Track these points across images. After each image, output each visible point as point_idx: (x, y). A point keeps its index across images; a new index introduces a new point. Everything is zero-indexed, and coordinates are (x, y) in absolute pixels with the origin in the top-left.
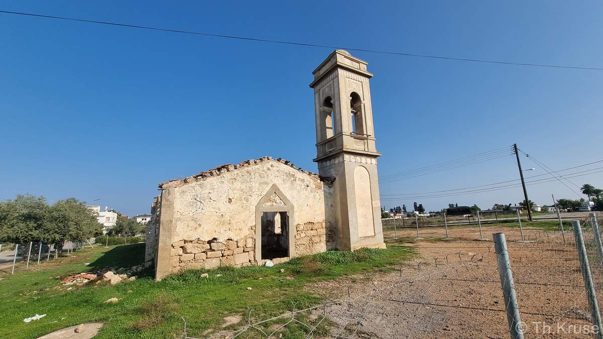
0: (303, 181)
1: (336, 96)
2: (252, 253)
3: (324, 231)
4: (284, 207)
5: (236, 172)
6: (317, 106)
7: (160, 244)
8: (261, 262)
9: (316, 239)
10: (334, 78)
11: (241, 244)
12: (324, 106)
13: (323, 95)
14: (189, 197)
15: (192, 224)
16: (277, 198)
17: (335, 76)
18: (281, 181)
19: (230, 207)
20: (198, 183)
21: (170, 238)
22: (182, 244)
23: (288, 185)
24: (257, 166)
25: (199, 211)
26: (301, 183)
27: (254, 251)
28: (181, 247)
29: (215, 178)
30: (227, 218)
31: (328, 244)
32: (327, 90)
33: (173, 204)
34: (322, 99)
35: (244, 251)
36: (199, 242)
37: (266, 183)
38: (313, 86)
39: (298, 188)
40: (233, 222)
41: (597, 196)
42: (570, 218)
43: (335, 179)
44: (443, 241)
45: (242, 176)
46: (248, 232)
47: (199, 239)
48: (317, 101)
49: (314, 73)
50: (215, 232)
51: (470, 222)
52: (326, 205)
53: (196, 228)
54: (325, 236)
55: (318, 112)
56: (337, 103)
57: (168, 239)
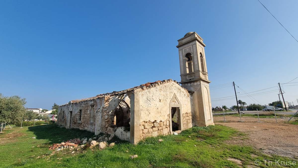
0: (183, 92)
1: (195, 53)
2: (168, 128)
3: (191, 117)
4: (178, 105)
5: (161, 86)
6: (181, 57)
7: (135, 124)
8: (172, 133)
9: (189, 121)
10: (193, 45)
11: (165, 124)
12: (185, 57)
13: (185, 52)
14: (145, 98)
15: (147, 112)
16: (176, 100)
17: (194, 44)
18: (176, 92)
19: (160, 104)
20: (148, 90)
21: (139, 120)
22: (144, 123)
23: (179, 94)
24: (168, 84)
25: (149, 105)
26: (183, 93)
27: (169, 127)
28: (143, 125)
29: (154, 88)
30: (159, 109)
31: (193, 123)
32: (188, 49)
33: (139, 101)
34: (184, 54)
35: (166, 128)
36: (149, 122)
37: (172, 93)
38: (178, 47)
39: (182, 96)
40: (162, 112)
41: (244, 105)
42: (253, 113)
43: (194, 92)
44: (224, 122)
45: (163, 88)
46: (167, 117)
47: (149, 121)
48: (181, 54)
49: (178, 41)
50: (155, 117)
51: (215, 114)
52: (191, 104)
53: (148, 115)
54: (191, 120)
55: (181, 59)
56: (195, 57)
57: (138, 121)
